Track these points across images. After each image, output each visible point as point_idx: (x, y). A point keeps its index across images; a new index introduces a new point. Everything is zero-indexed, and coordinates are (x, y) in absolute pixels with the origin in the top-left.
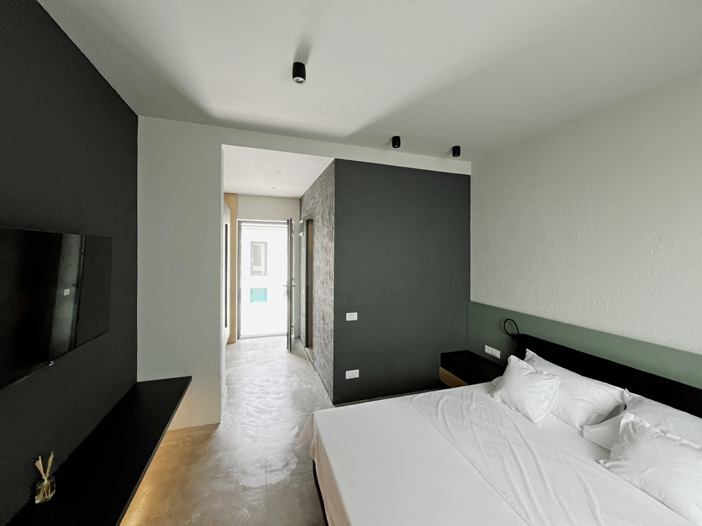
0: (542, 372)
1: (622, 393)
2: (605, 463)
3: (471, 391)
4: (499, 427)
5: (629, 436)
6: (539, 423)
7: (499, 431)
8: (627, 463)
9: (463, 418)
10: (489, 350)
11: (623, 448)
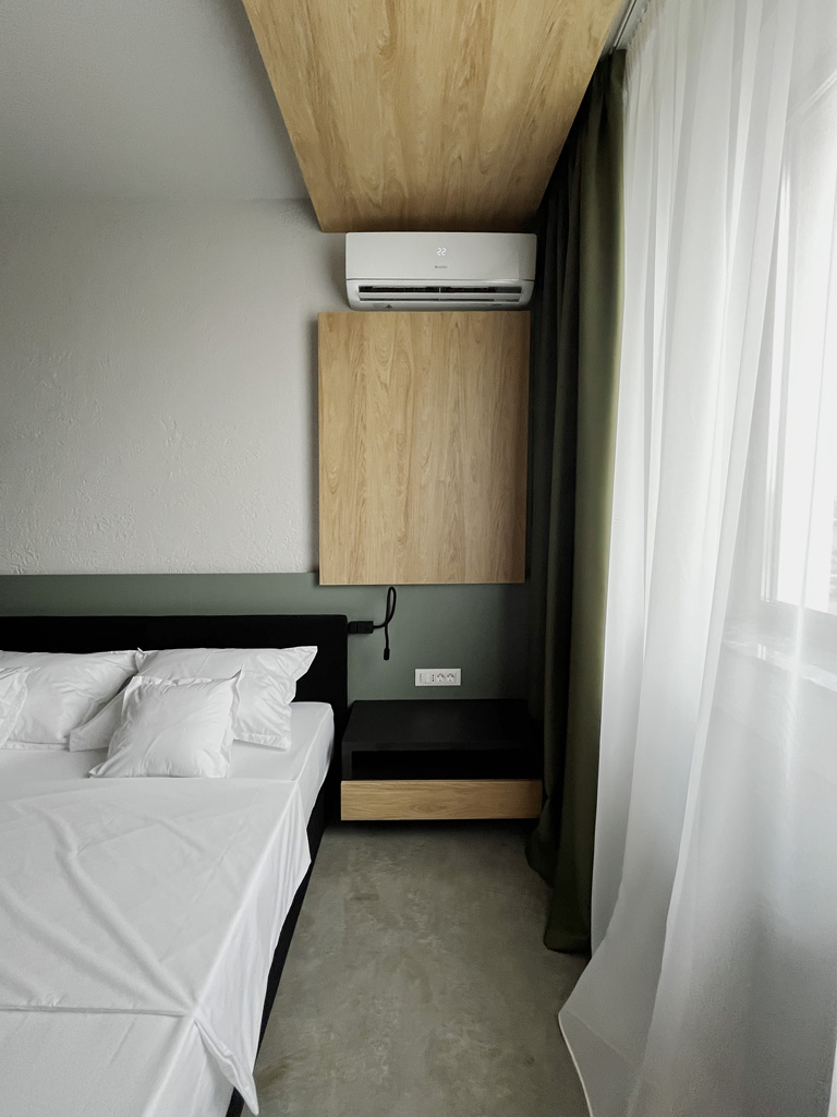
1: (134, 656)
2: (98, 770)
5: (134, 708)
11: (125, 730)
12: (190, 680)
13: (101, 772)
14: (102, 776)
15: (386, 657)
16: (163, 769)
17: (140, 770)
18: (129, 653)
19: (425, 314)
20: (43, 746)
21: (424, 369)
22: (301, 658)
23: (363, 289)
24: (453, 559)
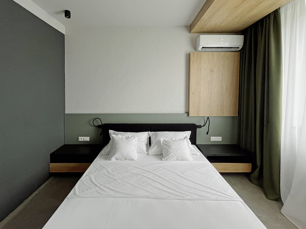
0: (129, 137)
1: (149, 133)
2: (164, 159)
3: (98, 164)
4: (130, 171)
5: (166, 145)
6: (137, 159)
7: (133, 173)
8: (172, 154)
9: (115, 180)
10: (81, 139)
11: (168, 150)
12: (175, 139)
13: (165, 159)
14: (166, 160)
15: (207, 134)
16: (180, 159)
17: (175, 159)
18: (147, 132)
19: (215, 53)
20: (142, 154)
21: (215, 66)
22: (188, 133)
23: (203, 48)
24: (221, 110)
